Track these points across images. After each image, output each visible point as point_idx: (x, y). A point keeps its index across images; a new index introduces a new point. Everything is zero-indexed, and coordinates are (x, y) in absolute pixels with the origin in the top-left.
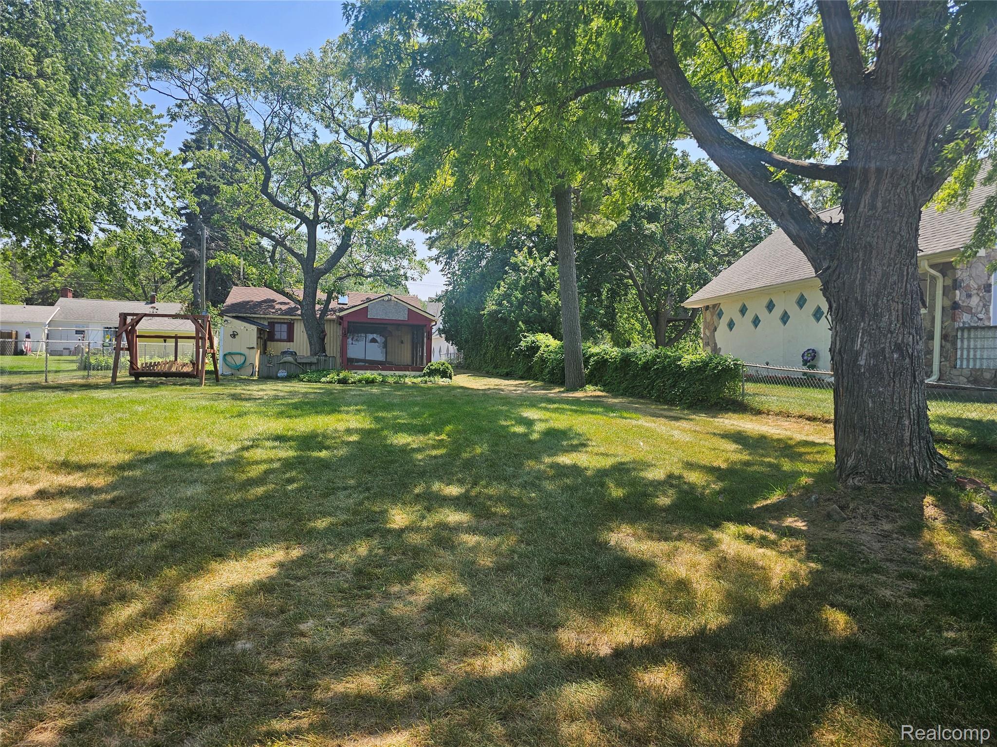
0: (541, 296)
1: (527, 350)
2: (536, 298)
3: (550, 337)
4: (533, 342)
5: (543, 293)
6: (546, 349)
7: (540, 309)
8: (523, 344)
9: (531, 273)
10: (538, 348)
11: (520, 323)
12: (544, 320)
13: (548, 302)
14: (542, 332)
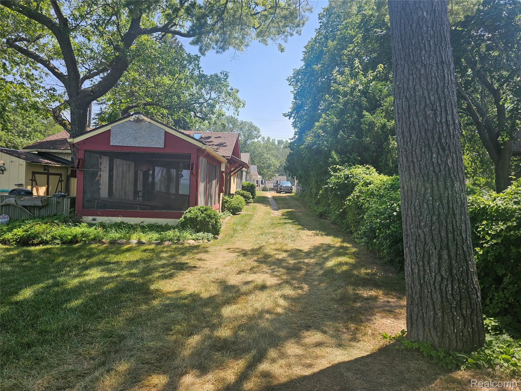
0: (363, 116)
1: (340, 189)
2: (355, 121)
3: (373, 169)
4: (347, 177)
5: (365, 113)
6: (364, 189)
7: (360, 134)
8: (333, 180)
9: (351, 94)
10: (353, 185)
11: (333, 153)
12: (366, 149)
13: (372, 124)
14: (362, 163)
